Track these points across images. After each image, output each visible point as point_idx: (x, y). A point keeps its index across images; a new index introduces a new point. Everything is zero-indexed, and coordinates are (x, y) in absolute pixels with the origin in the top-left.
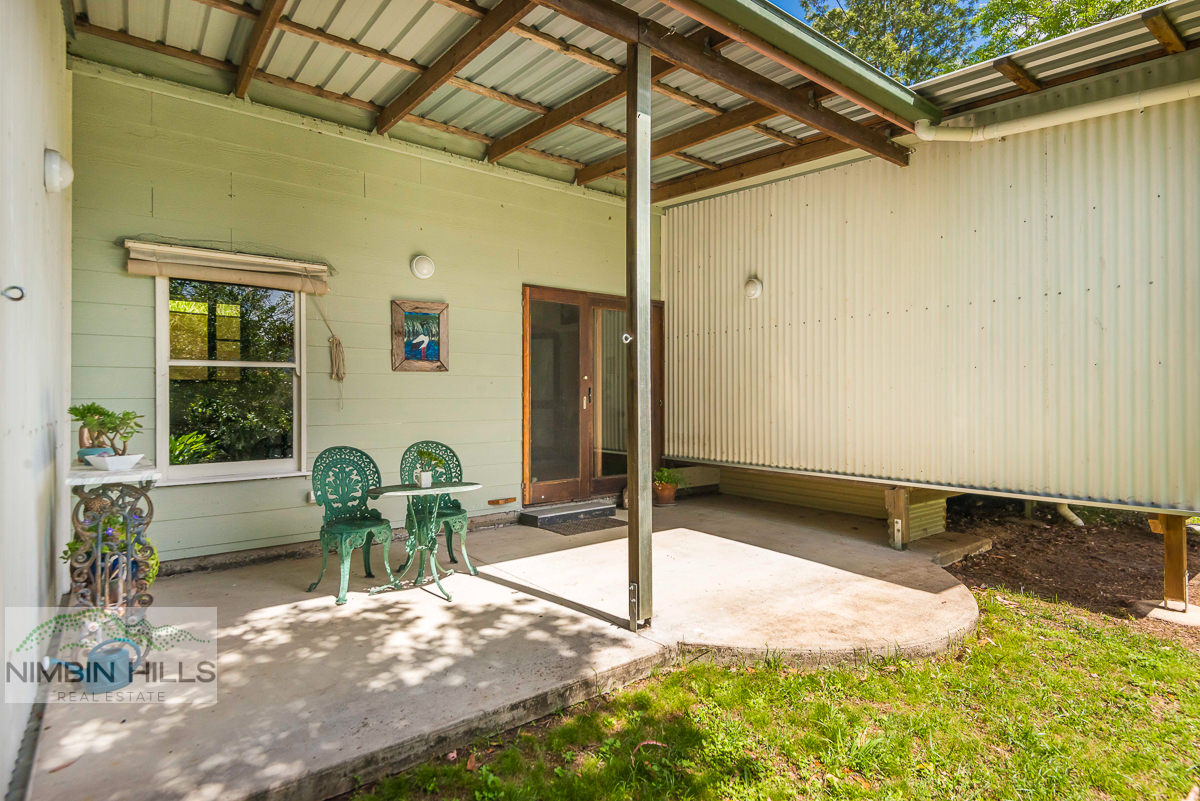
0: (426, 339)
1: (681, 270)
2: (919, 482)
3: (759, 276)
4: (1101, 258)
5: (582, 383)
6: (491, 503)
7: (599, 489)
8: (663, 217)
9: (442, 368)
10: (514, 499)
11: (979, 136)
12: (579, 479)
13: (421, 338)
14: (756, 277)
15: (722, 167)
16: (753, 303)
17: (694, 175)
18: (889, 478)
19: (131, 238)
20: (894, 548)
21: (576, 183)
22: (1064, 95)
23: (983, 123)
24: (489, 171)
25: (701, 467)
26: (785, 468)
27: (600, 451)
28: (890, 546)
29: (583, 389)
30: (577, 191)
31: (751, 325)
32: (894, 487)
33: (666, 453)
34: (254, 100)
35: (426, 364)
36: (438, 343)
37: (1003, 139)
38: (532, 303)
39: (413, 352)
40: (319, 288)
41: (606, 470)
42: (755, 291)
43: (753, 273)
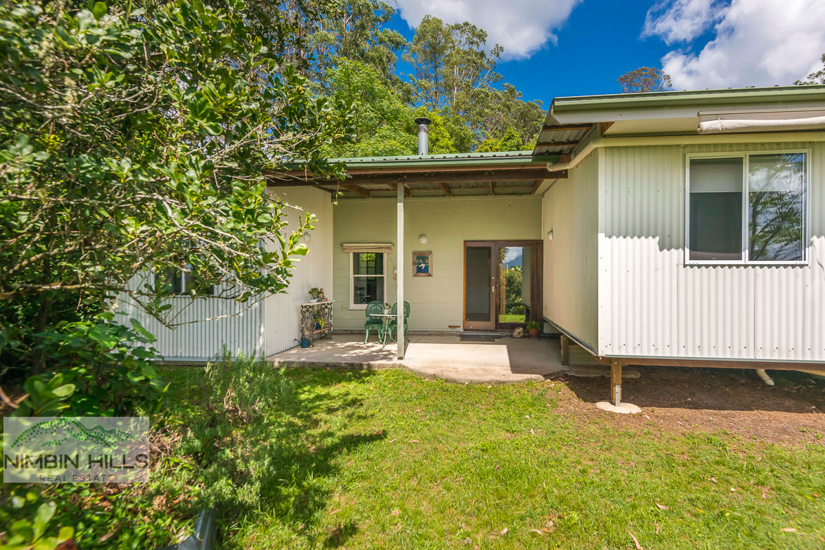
0: (424, 265)
5: (491, 280)
6: (450, 327)
9: (430, 275)
10: (459, 327)
13: (422, 265)
19: (346, 243)
21: (490, 194)
24: (449, 199)
29: (492, 283)
30: (491, 198)
34: (373, 197)
35: (424, 274)
36: (428, 266)
38: (468, 248)
39: (419, 270)
40: (391, 251)
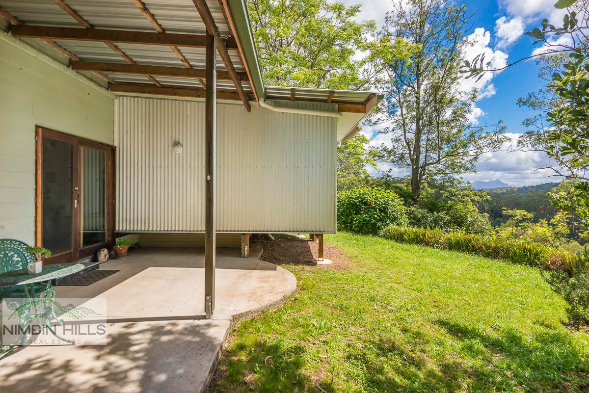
1: (129, 131)
2: (253, 231)
3: (181, 142)
4: (309, 158)
5: (74, 191)
7: (83, 255)
8: (116, 100)
11: (277, 110)
12: (72, 251)
14: (179, 143)
15: (163, 86)
16: (177, 155)
17: (145, 85)
18: (242, 231)
20: (244, 257)
21: (71, 68)
22: (300, 104)
23: (277, 105)
24: (13, 42)
25: (131, 235)
26: (194, 231)
27: (82, 232)
28: (242, 257)
29: (75, 196)
30: (70, 73)
31: (176, 165)
32: (244, 234)
33: (117, 228)
37: (283, 113)
38: (43, 139)
41: (85, 243)
42: (179, 150)
43: (177, 140)
